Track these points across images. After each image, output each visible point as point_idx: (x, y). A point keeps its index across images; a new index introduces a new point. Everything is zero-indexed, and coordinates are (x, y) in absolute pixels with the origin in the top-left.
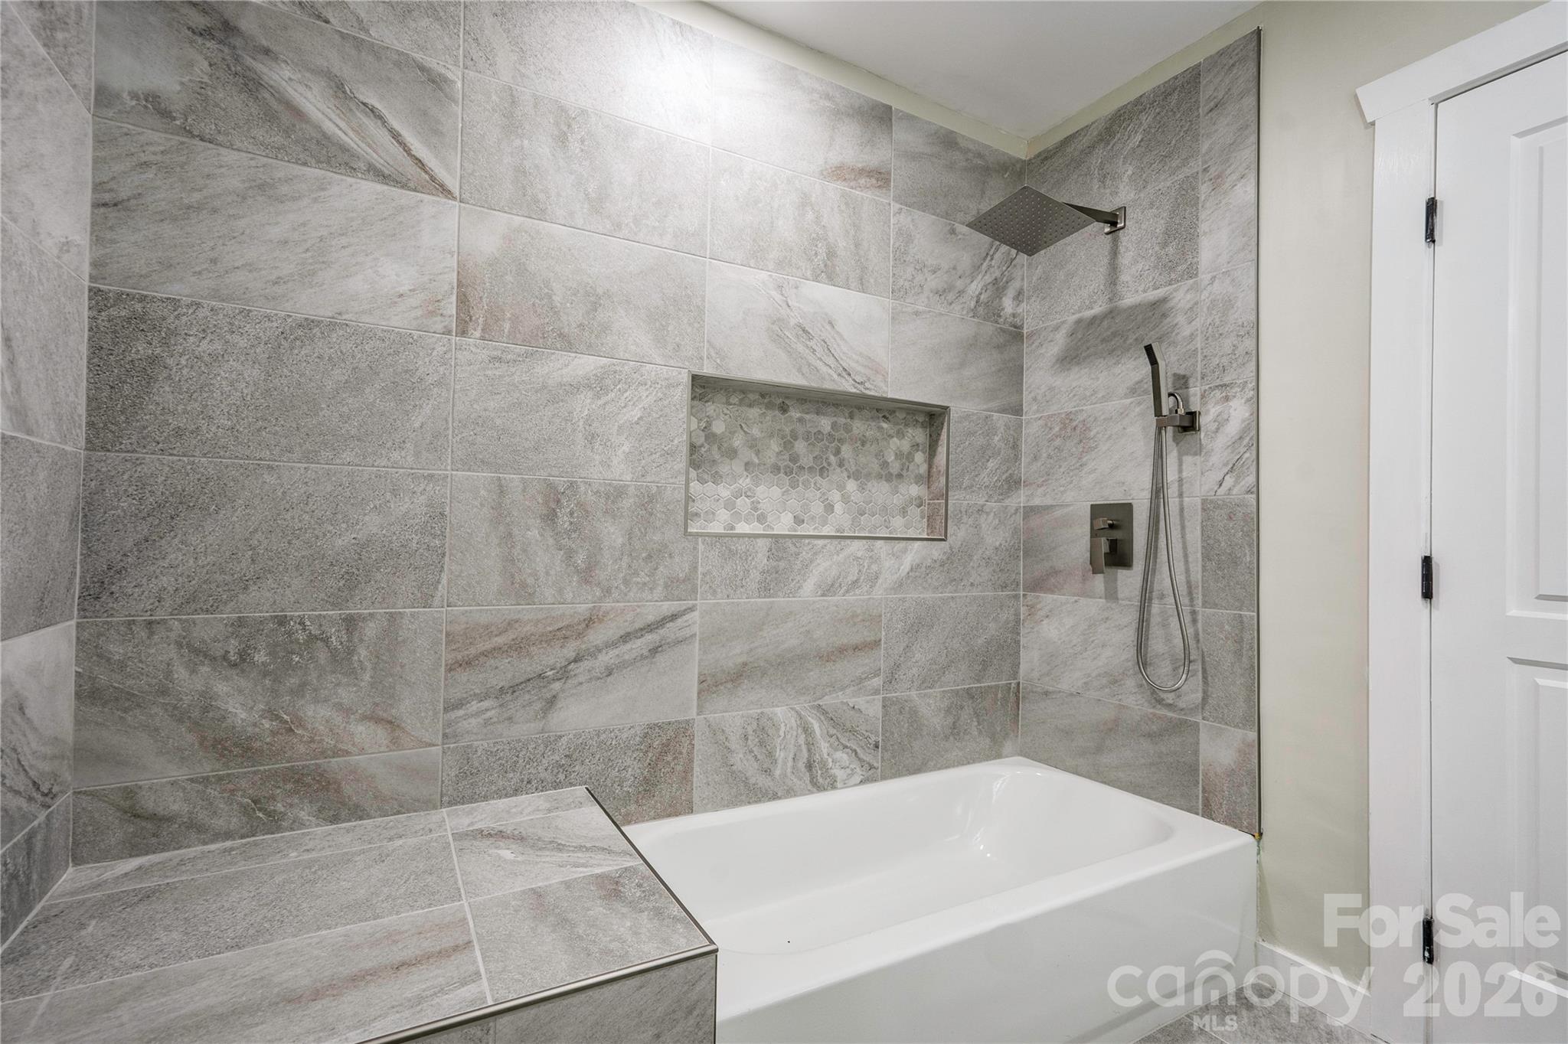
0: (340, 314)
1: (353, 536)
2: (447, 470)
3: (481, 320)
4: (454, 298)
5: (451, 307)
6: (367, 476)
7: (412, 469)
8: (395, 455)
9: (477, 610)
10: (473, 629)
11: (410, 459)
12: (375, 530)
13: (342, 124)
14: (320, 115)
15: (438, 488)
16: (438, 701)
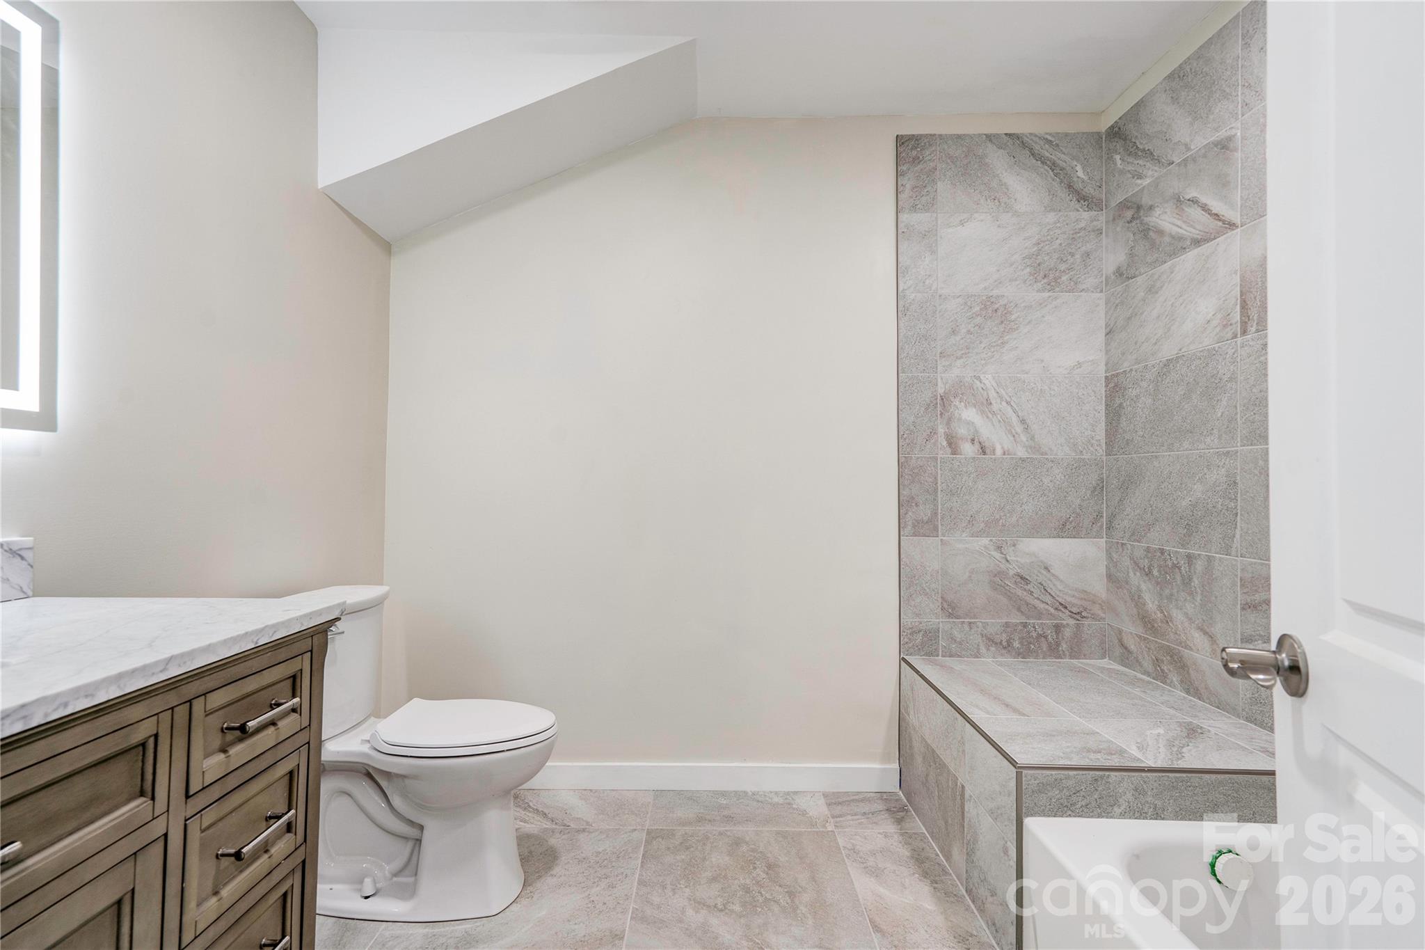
0: (1180, 350)
1: (1190, 499)
2: (1237, 447)
3: (1255, 318)
4: (1238, 307)
5: (1237, 316)
6: (1195, 457)
7: (1217, 448)
8: (1208, 440)
9: (1259, 563)
10: (1257, 578)
11: (1216, 441)
12: (1199, 495)
13: (1179, 223)
14: (1171, 226)
15: (1232, 462)
16: (1237, 632)
